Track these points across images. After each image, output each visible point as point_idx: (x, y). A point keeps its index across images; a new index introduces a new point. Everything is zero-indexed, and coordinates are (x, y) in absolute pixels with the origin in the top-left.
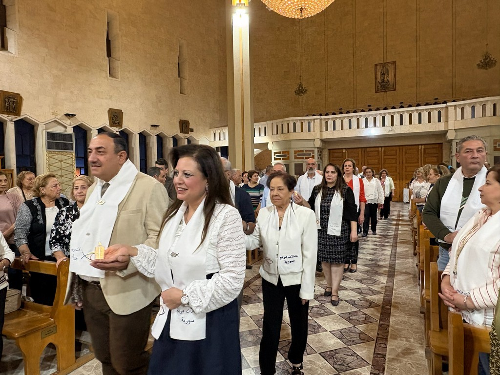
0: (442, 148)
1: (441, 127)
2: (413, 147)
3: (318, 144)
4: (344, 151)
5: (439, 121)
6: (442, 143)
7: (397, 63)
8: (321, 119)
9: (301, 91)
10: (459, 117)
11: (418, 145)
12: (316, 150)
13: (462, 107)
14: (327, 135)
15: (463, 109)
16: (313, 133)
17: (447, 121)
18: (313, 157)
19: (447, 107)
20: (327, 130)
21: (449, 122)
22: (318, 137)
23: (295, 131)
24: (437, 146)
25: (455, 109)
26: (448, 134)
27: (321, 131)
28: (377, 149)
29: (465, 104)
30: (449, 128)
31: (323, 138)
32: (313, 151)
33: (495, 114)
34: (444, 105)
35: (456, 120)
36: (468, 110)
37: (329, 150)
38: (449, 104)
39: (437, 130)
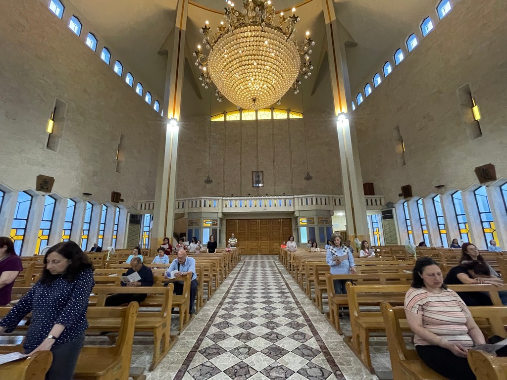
0: (291, 221)
1: (291, 209)
2: (276, 220)
3: (220, 215)
4: (236, 221)
6: (291, 219)
7: (264, 172)
8: (223, 200)
9: (208, 181)
10: (300, 204)
11: (279, 219)
12: (219, 220)
13: (301, 198)
14: (226, 210)
15: (302, 200)
16: (217, 208)
17: (294, 206)
18: (217, 225)
19: (294, 198)
20: (226, 207)
21: (296, 207)
22: (220, 211)
23: (205, 206)
24: (288, 220)
25: (298, 199)
26: (295, 213)
27: (223, 207)
28: (256, 220)
29: (303, 197)
30: (296, 209)
31: (224, 212)
32: (217, 220)
33: (317, 204)
34: (292, 197)
36: (304, 200)
37: (227, 220)
38: (295, 196)
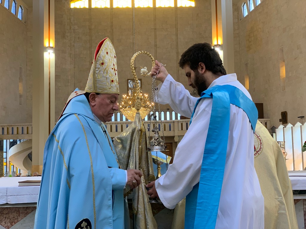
0: (172, 146)
1: (171, 134)
5: (170, 130)
6: (172, 143)
7: (143, 81)
10: (180, 129)
13: (181, 122)
17: (174, 131)
19: (174, 122)
21: (175, 131)
24: (170, 144)
25: (178, 124)
26: (175, 139)
29: (183, 121)
30: (175, 135)
35: (178, 130)
36: (185, 125)
39: (169, 136)
